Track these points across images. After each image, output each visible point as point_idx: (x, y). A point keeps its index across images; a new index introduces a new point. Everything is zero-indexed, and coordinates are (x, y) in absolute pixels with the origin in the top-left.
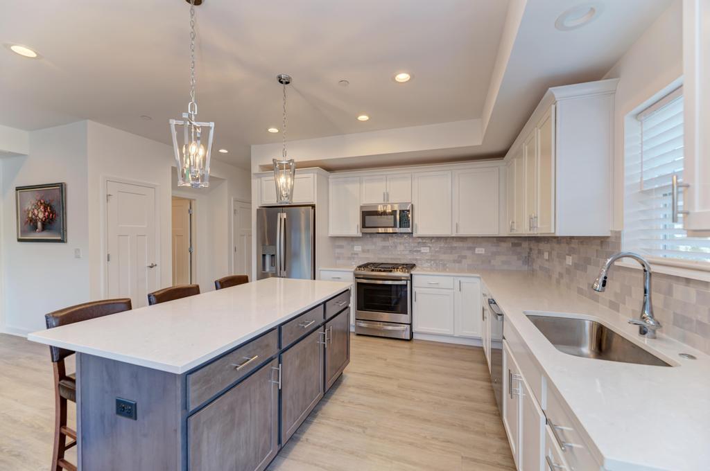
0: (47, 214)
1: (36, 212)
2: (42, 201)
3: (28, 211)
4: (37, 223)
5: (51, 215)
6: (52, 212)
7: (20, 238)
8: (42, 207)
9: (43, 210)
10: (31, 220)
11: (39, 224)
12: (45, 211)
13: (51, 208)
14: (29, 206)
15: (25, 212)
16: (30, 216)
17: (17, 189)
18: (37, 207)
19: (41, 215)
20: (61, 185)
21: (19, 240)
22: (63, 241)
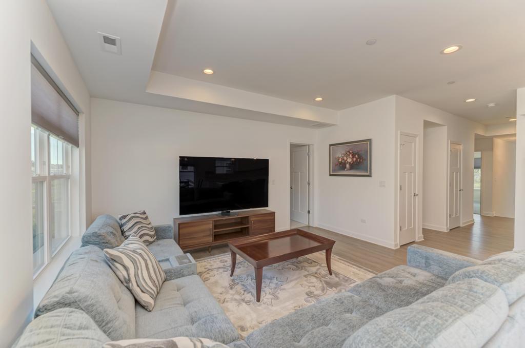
0: (355, 159)
1: (345, 158)
2: (351, 152)
3: (339, 158)
4: (345, 165)
5: (358, 160)
6: (360, 157)
7: (331, 174)
8: (350, 155)
9: (351, 157)
10: (341, 163)
11: (348, 166)
12: (353, 157)
13: (358, 155)
14: (339, 155)
15: (336, 158)
16: (340, 161)
17: (330, 145)
18: (346, 155)
19: (349, 160)
20: (370, 140)
21: (330, 175)
22: (370, 176)
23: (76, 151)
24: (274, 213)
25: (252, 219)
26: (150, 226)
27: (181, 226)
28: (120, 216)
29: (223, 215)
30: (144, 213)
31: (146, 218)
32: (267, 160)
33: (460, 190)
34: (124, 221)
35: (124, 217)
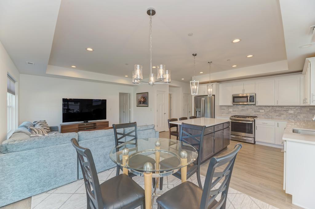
5: (145, 100)
8: (143, 98)
10: (140, 101)
11: (142, 102)
13: (145, 98)
15: (138, 99)
17: (137, 94)
18: (141, 98)
19: (142, 100)
20: (148, 93)
21: (137, 106)
22: (148, 106)
23: (14, 96)
24: (108, 122)
25: (97, 124)
26: (47, 126)
27: (62, 127)
28: (33, 122)
29: (84, 122)
30: (45, 121)
31: (46, 123)
32: (106, 100)
33: (189, 112)
34: (35, 123)
35: (35, 122)
